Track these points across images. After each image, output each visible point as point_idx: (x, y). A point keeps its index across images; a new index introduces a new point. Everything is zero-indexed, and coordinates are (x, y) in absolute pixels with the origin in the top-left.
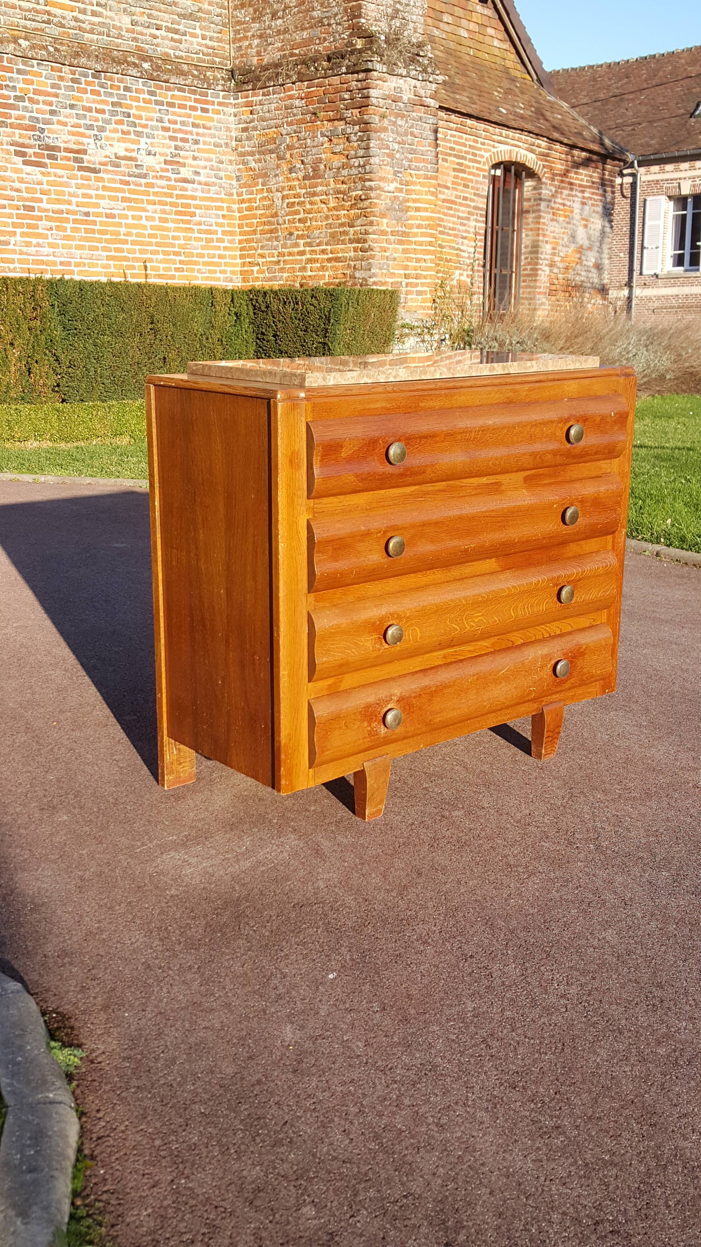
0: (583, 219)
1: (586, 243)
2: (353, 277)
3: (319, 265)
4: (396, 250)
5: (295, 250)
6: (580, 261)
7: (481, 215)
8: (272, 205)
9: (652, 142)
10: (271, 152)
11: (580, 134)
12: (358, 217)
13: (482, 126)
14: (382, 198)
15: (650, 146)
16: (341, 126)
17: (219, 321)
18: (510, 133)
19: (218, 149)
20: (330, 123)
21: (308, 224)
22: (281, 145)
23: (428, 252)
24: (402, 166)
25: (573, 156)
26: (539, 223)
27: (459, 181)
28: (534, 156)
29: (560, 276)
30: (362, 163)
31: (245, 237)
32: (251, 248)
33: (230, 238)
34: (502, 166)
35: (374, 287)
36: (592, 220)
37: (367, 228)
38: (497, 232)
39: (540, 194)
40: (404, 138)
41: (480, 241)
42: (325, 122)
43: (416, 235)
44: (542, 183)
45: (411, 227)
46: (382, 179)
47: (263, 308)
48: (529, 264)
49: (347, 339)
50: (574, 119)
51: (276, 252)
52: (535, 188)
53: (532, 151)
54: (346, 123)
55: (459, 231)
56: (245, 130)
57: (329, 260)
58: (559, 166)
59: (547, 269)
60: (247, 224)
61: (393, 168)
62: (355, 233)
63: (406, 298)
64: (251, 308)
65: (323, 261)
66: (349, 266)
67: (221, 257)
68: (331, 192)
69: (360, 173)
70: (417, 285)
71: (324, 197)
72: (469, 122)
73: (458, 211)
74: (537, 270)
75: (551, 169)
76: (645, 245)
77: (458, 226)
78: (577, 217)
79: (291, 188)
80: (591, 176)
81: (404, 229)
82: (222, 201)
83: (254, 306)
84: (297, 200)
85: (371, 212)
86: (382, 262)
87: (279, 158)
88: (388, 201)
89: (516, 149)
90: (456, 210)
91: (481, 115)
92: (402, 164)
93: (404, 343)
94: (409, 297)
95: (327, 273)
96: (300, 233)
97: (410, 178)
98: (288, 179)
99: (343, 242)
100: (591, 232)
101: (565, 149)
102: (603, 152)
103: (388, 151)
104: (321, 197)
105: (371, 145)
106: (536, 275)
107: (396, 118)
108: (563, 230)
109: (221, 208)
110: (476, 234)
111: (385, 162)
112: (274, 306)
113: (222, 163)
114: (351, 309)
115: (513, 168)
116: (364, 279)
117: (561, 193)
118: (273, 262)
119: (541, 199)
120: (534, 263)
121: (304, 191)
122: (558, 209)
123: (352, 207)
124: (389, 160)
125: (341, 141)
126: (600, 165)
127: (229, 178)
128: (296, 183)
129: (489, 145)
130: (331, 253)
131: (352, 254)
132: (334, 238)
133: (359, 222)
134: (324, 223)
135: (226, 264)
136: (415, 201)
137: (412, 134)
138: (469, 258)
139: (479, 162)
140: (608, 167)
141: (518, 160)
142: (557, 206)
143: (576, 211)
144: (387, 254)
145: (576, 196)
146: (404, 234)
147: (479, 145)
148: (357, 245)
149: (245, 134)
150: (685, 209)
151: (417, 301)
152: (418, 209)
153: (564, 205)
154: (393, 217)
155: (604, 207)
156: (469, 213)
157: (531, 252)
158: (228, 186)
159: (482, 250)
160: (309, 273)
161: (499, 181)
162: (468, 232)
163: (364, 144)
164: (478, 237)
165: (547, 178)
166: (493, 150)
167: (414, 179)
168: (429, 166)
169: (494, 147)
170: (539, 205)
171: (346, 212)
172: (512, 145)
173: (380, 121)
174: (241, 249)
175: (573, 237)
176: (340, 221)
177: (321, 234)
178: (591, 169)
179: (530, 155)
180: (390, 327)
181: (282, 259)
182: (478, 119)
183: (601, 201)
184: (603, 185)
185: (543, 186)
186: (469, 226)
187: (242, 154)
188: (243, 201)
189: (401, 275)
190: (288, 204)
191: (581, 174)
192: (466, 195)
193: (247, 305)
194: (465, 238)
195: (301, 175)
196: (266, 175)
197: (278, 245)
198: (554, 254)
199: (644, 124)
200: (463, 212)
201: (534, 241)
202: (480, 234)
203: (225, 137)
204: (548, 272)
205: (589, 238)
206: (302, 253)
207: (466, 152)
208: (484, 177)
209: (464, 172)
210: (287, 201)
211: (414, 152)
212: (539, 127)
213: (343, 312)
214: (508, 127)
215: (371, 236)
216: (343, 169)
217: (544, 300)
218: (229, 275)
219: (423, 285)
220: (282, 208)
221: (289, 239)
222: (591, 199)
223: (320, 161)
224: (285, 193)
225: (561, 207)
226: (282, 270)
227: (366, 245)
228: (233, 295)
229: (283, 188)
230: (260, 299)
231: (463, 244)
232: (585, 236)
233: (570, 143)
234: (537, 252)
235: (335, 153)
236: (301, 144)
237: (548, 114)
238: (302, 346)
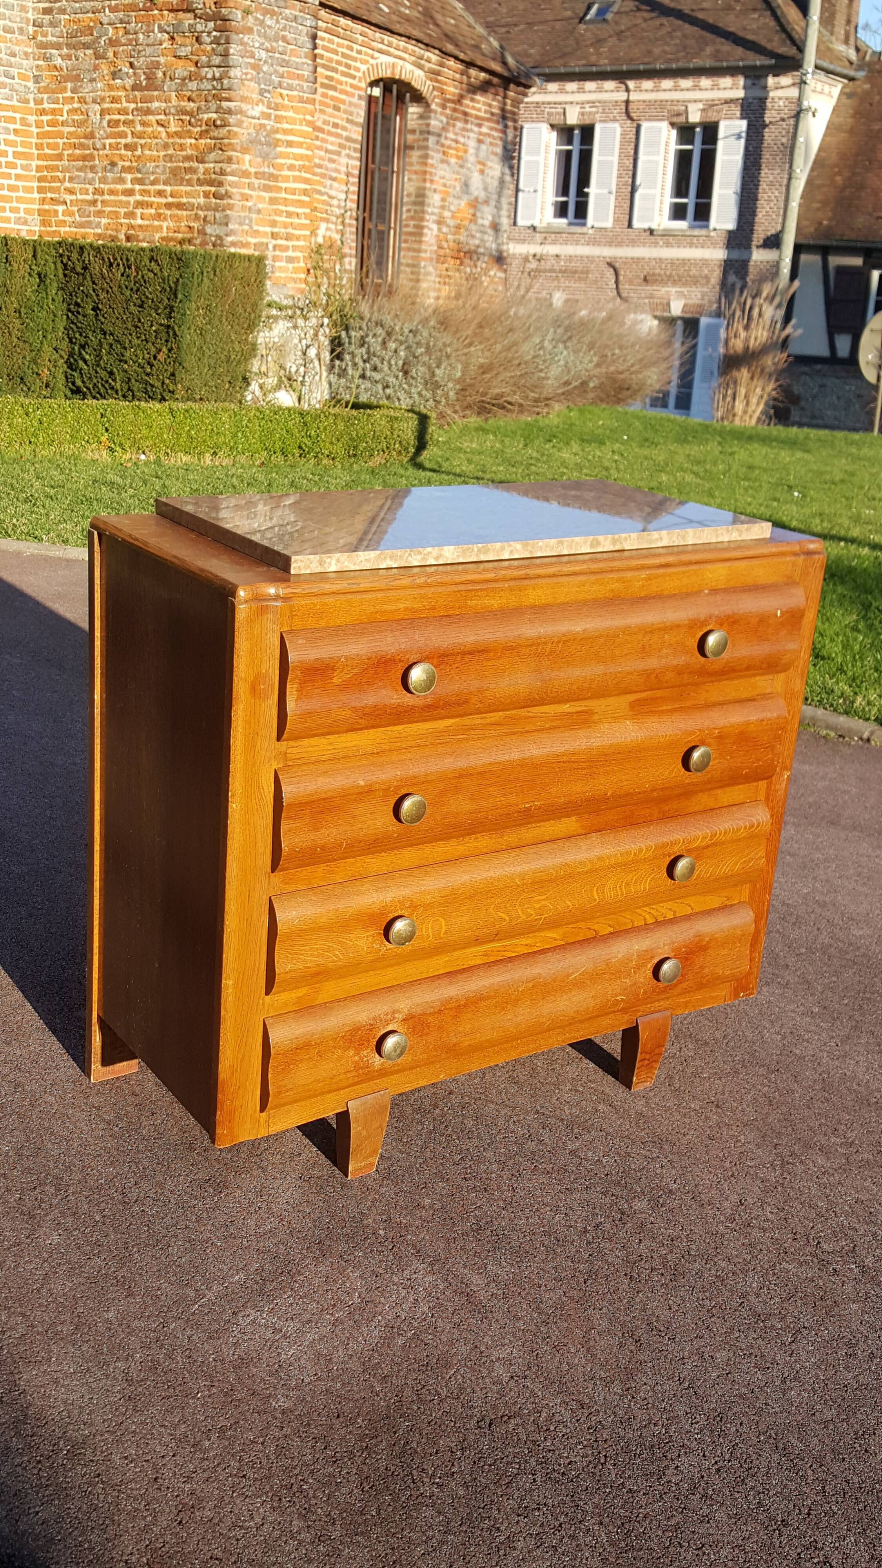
0: (480, 163)
1: (482, 195)
2: (202, 232)
3: (153, 211)
4: (260, 199)
5: (119, 187)
6: (474, 219)
7: (355, 150)
8: (86, 121)
9: (532, 51)
10: (86, 46)
11: (477, 47)
12: (211, 149)
13: (359, 27)
14: (245, 125)
15: (529, 56)
16: (188, 20)
17: (16, 284)
18: (394, 40)
19: (9, 36)
20: (171, 15)
21: (139, 152)
22: (100, 37)
23: (301, 204)
24: (271, 82)
25: (469, 77)
26: (426, 164)
27: (328, 101)
28: (422, 73)
29: (449, 237)
30: (217, 75)
31: (45, 163)
32: (55, 179)
33: (24, 162)
34: (381, 84)
35: (232, 250)
36: (489, 164)
37: (224, 166)
38: (373, 173)
39: (428, 125)
40: (274, 44)
41: (353, 184)
42: (166, 12)
43: (286, 179)
44: (431, 111)
45: (281, 167)
46: (244, 99)
47: (79, 269)
48: (412, 218)
49: (200, 321)
50: (469, 26)
51: (91, 189)
52: (421, 117)
53: (421, 67)
54: (196, 16)
55: (327, 169)
56: (47, 11)
57: (168, 206)
58: (452, 89)
59: (435, 227)
60: (48, 144)
61: (259, 84)
62: (207, 171)
63: (273, 266)
64: (59, 265)
65: (159, 206)
66: (197, 217)
67: (11, 188)
68: (173, 111)
69: (215, 89)
70: (286, 249)
71: (163, 117)
72: (342, 21)
73: (326, 141)
74: (422, 227)
75: (443, 92)
76: (521, 186)
77: (326, 163)
78: (472, 159)
79: (114, 100)
80: (490, 106)
81: (272, 170)
82: (14, 109)
83: (65, 265)
84: (122, 118)
85: (230, 144)
86: (243, 214)
87: (98, 56)
88: (252, 131)
89: (400, 62)
90: (324, 141)
91: (359, 13)
92: (270, 80)
93: (271, 329)
94: (277, 264)
95: (165, 224)
96: (127, 164)
97: (280, 100)
98: (111, 88)
99: (189, 183)
100: (489, 180)
101: (460, 67)
102: (506, 74)
103: (252, 61)
104: (158, 117)
105: (232, 51)
106: (421, 234)
107: (264, 15)
108: (455, 176)
109: (12, 120)
110: (348, 174)
111: (249, 77)
112: (96, 267)
113: (14, 55)
114: (205, 279)
115: (395, 87)
116: (218, 237)
117: (454, 126)
118: (87, 201)
119: (429, 133)
120: (419, 216)
121: (133, 106)
122: (449, 147)
123: (202, 134)
124: (254, 73)
125: (188, 41)
126: (501, 90)
127: (23, 77)
128: (122, 93)
129: (366, 54)
130: (172, 196)
131: (202, 200)
132: (176, 176)
133: (212, 156)
134: (162, 154)
135: (19, 200)
136: (286, 132)
137: (284, 39)
138: (339, 207)
139: (354, 77)
140: (511, 94)
141: (403, 77)
142: (448, 143)
143: (471, 151)
144: (250, 204)
145: (471, 131)
146: (273, 177)
147: (354, 54)
148: (208, 188)
149: (47, 17)
150: (570, 142)
151: (286, 270)
152: (290, 144)
153: (457, 142)
154: (258, 153)
155: (505, 148)
156: (340, 145)
157: (415, 203)
158: (22, 89)
159: (356, 197)
160: (139, 221)
161: (377, 103)
162: (338, 171)
163: (220, 49)
164: (351, 180)
165: (437, 104)
166: (372, 61)
167: (286, 102)
168: (305, 85)
169: (372, 57)
170: (427, 140)
171: (193, 141)
172: (396, 57)
173: (243, 18)
174: (40, 179)
175: (466, 185)
176: (184, 153)
177: (156, 168)
178: (491, 96)
179: (419, 73)
180: (255, 305)
181: (100, 198)
182: (354, 18)
183: (501, 139)
184: (504, 118)
185: (432, 115)
186: (339, 164)
187: (43, 46)
188: (43, 112)
189: (266, 233)
190: (109, 122)
191: (478, 102)
192: (336, 121)
193: (55, 263)
194: (334, 179)
195: (129, 82)
196: (77, 79)
197: (93, 179)
198: (443, 207)
199: (522, 27)
200: (332, 143)
201: (419, 188)
202: (353, 176)
203: (18, 19)
204: (435, 232)
205: (485, 189)
206: (130, 193)
207: (339, 63)
208: (360, 97)
209: (334, 89)
210: (108, 117)
211: (285, 63)
212: (430, 35)
213: (196, 284)
214: (392, 32)
215: (230, 178)
216: (190, 80)
217: (431, 269)
218: (22, 214)
219: (295, 248)
220: (101, 127)
221: (111, 171)
222: (489, 135)
223: (157, 66)
224: (106, 106)
225: (453, 144)
226: (99, 213)
227: (222, 190)
228: (35, 247)
229: (103, 99)
230: (75, 256)
231: (331, 187)
232: (481, 186)
233: (467, 59)
234: (422, 204)
235: (180, 57)
236: (130, 40)
237: (439, 17)
238: (136, 327)
